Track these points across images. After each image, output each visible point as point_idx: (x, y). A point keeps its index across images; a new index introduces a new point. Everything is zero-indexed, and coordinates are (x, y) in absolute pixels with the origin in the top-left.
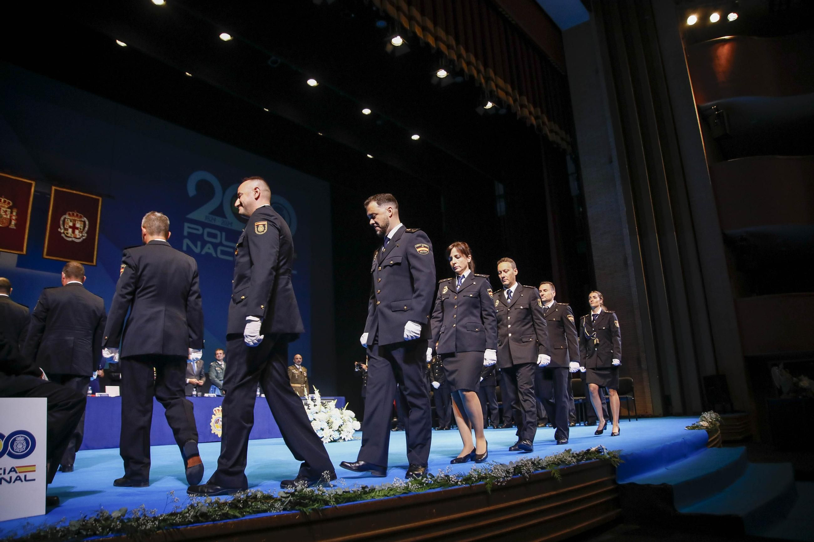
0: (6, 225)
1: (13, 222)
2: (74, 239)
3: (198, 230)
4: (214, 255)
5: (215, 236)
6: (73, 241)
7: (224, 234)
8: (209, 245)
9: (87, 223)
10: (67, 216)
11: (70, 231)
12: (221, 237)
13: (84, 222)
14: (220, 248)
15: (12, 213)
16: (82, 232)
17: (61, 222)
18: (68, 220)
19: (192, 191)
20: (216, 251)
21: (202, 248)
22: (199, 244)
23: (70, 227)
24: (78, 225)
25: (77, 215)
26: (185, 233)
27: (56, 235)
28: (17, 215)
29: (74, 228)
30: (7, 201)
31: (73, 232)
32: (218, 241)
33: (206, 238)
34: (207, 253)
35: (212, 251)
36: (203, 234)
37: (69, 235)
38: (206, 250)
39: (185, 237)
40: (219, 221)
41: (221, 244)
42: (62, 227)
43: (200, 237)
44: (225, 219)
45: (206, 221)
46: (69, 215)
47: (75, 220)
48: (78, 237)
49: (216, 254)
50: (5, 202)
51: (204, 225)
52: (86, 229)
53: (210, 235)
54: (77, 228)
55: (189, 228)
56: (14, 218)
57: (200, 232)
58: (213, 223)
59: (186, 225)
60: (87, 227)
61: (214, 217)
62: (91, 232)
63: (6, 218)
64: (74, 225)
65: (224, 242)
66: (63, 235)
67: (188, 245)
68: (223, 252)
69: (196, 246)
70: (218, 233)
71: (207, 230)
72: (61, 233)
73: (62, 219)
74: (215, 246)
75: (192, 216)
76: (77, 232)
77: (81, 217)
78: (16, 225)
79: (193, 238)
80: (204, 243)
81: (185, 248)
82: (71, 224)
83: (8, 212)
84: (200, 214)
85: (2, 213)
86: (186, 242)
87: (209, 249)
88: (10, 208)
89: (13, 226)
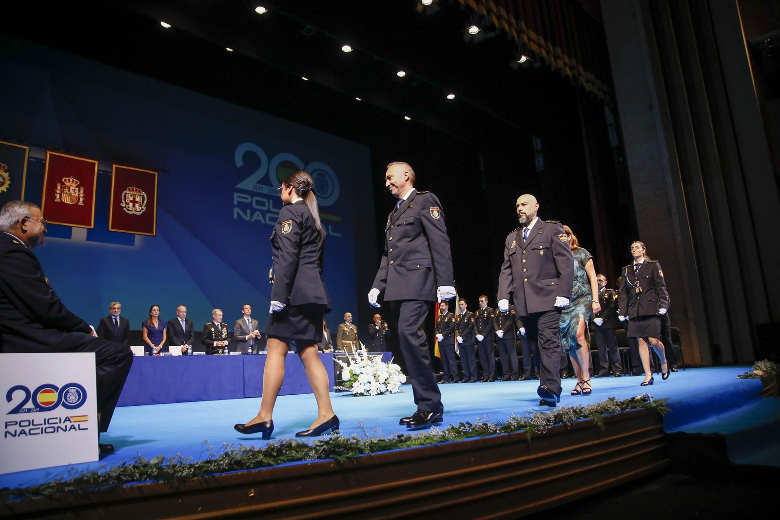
0: (75, 202)
1: (81, 200)
2: (135, 212)
3: (247, 199)
4: (263, 222)
5: (263, 204)
6: (134, 214)
8: (258, 213)
9: (146, 197)
10: (127, 192)
11: (131, 205)
13: (143, 196)
15: (79, 191)
16: (141, 206)
17: (123, 197)
18: (129, 194)
19: (239, 162)
20: (264, 218)
21: (252, 216)
22: (249, 211)
23: (131, 201)
24: (137, 199)
25: (136, 190)
26: (235, 203)
27: (119, 209)
28: (84, 192)
29: (134, 202)
30: (75, 180)
31: (134, 206)
32: (266, 208)
33: (255, 206)
34: (256, 220)
35: (260, 218)
36: (251, 203)
37: (130, 209)
38: (255, 218)
39: (235, 206)
40: (266, 190)
41: (269, 211)
42: (124, 202)
43: (249, 206)
44: (271, 188)
45: (254, 190)
46: (129, 190)
47: (135, 195)
48: (138, 210)
49: (265, 220)
50: (73, 181)
51: (252, 194)
52: (145, 202)
53: (258, 203)
54: (137, 202)
55: (239, 197)
56: (82, 195)
57: (249, 201)
58: (260, 191)
59: (236, 195)
60: (146, 200)
61: (261, 186)
62: (150, 205)
63: (75, 197)
64: (134, 199)
66: (125, 209)
67: (238, 214)
69: (246, 214)
70: (265, 200)
71: (255, 198)
72: (123, 207)
73: (123, 194)
74: (264, 213)
75: (240, 186)
76: (137, 205)
77: (140, 191)
78: (83, 202)
79: (244, 206)
80: (253, 211)
81: (235, 216)
82: (131, 199)
83: (77, 191)
84: (248, 184)
85: (71, 191)
86: (236, 210)
87: (258, 216)
88: (78, 186)
89: (81, 203)
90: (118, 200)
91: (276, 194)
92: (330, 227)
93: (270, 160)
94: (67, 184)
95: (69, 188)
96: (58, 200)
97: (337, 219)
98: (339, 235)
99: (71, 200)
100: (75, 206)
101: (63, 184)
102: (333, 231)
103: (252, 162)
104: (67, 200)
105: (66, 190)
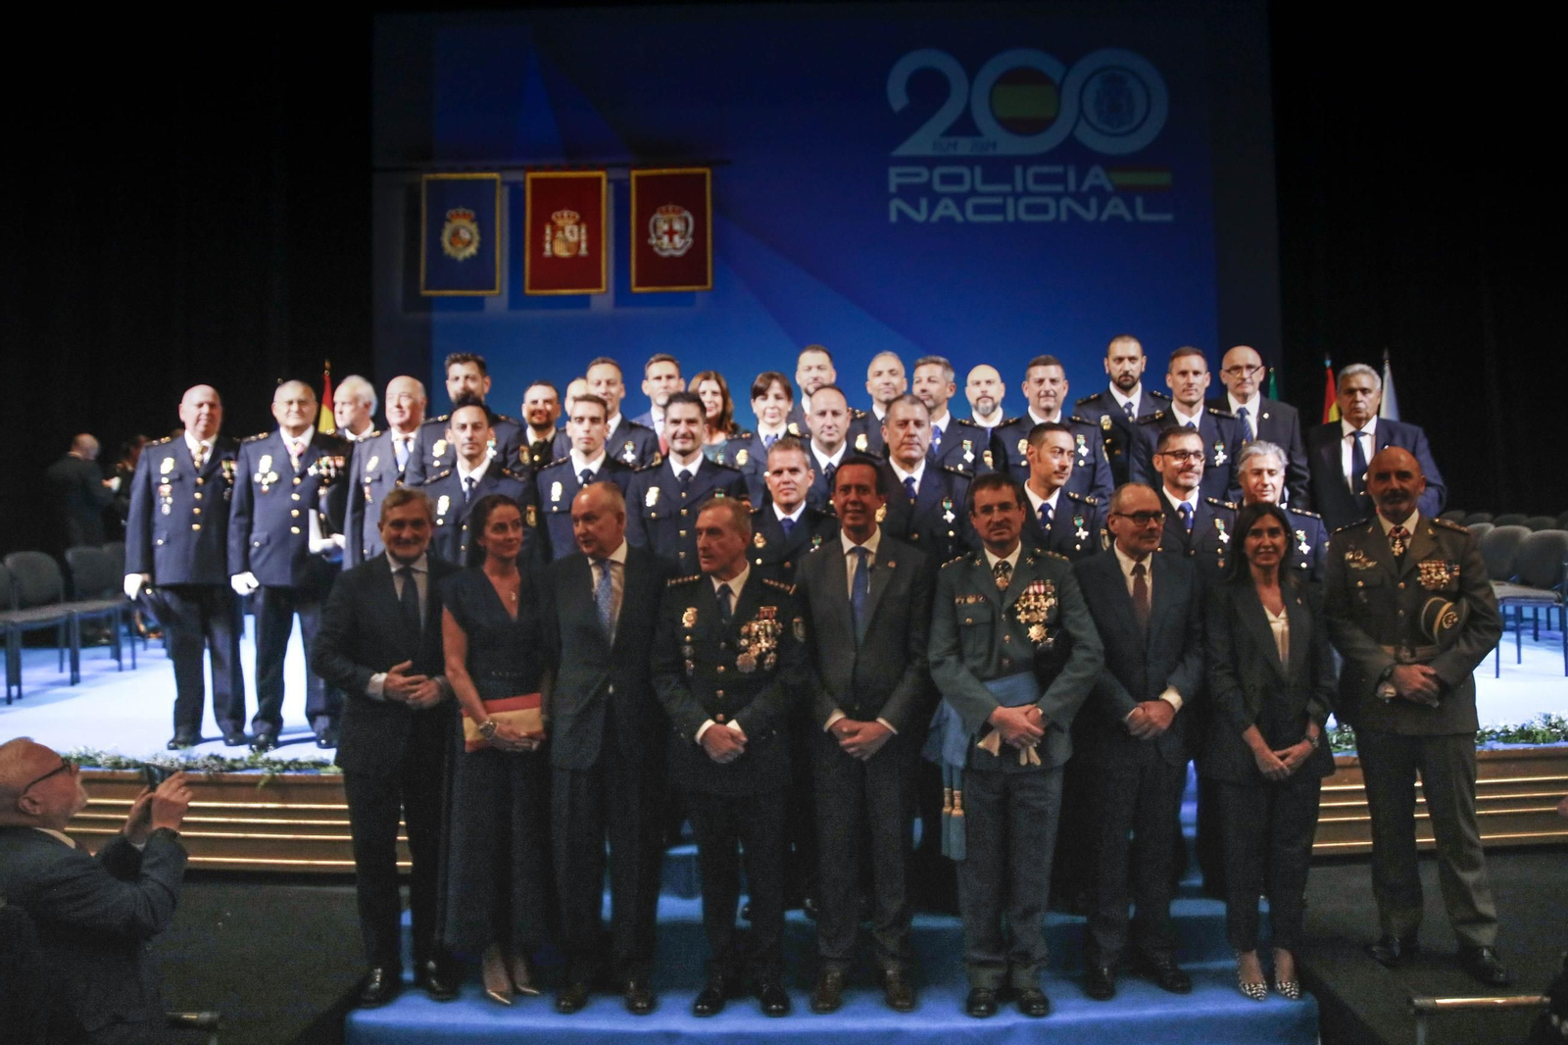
0: (574, 253)
1: (583, 246)
2: (673, 252)
3: (917, 175)
4: (959, 218)
5: (957, 179)
6: (671, 255)
7: (978, 171)
8: (946, 202)
9: (691, 219)
10: (658, 216)
11: (666, 239)
12: (972, 178)
13: (686, 219)
14: (971, 202)
15: (579, 231)
16: (684, 238)
17: (651, 228)
18: (661, 221)
19: (898, 98)
20: (962, 211)
21: (931, 209)
22: (924, 203)
23: (665, 233)
24: (678, 226)
25: (674, 211)
26: (893, 189)
27: (646, 250)
28: (587, 231)
29: (671, 233)
30: (573, 213)
31: (671, 240)
32: (965, 187)
33: (938, 187)
34: (943, 219)
35: (953, 212)
36: (930, 181)
37: (665, 247)
38: (940, 212)
39: (894, 196)
40: (964, 146)
41: (973, 192)
42: (653, 235)
43: (926, 189)
44: (977, 139)
45: (936, 153)
46: (662, 213)
47: (671, 220)
48: (679, 246)
49: (964, 215)
50: (569, 215)
51: (931, 162)
52: (690, 230)
53: (946, 179)
54: (677, 233)
55: (899, 175)
56: (584, 238)
57: (924, 179)
58: (952, 152)
59: (893, 171)
60: (691, 226)
61: (952, 140)
62: (699, 235)
63: (572, 243)
64: (671, 227)
65: (980, 187)
66: (656, 249)
67: (900, 213)
68: (978, 210)
69: (918, 209)
70: (965, 171)
71: (939, 171)
72: (653, 247)
73: (652, 221)
74: (960, 200)
75: (905, 150)
76: (676, 238)
77: (680, 212)
78: (587, 249)
79: (910, 194)
80: (934, 200)
81: (893, 217)
82: (666, 227)
83: (576, 234)
84: (921, 142)
85: (568, 234)
86: (896, 205)
87: (947, 209)
88: (578, 224)
89: (583, 251)
90: (644, 234)
91: (991, 152)
92: (1139, 202)
93: (971, 79)
94: (560, 223)
95: (563, 230)
96: (548, 252)
97: (1163, 179)
98: (1168, 217)
99: (569, 250)
100: (576, 259)
101: (553, 224)
102: (1147, 209)
103: (929, 91)
104: (561, 251)
105: (559, 234)
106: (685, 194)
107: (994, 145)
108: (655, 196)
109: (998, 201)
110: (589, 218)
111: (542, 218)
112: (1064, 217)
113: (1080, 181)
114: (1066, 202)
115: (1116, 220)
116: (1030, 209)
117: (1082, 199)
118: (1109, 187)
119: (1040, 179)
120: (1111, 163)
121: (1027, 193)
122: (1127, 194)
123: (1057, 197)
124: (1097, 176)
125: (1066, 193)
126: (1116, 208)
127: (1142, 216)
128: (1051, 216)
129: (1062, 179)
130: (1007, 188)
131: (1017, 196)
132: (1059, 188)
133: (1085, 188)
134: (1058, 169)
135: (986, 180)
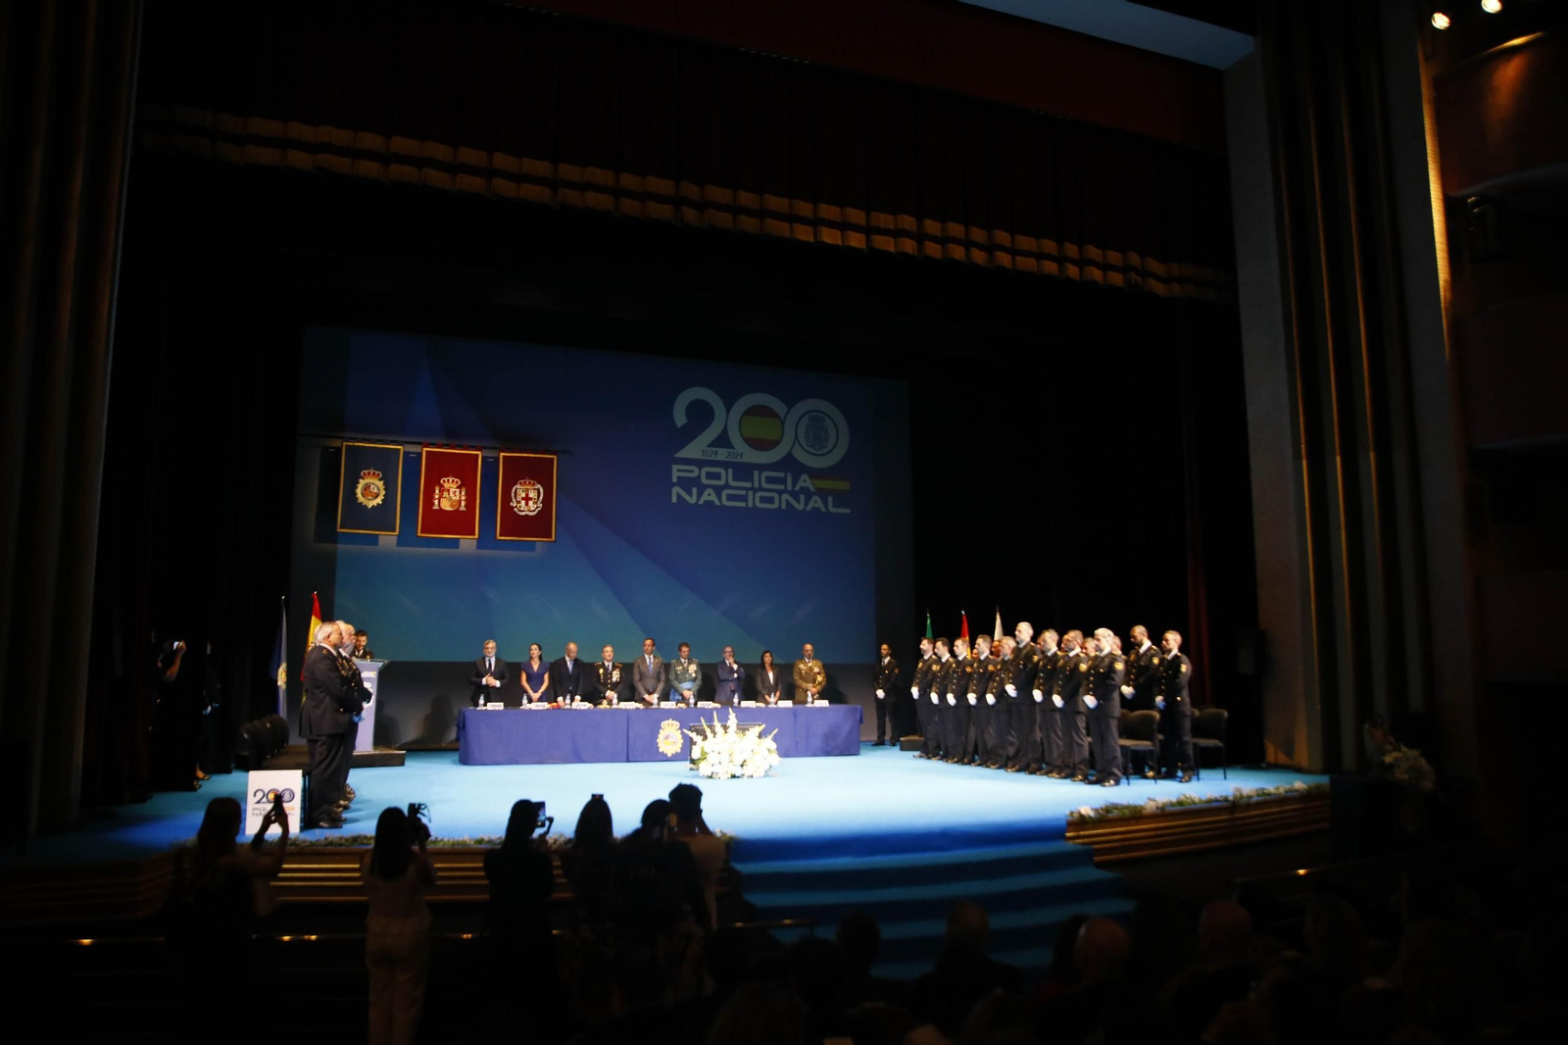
0: (456, 508)
1: (463, 503)
2: (528, 513)
3: (692, 471)
4: (717, 503)
5: (717, 476)
6: (526, 515)
7: (730, 471)
8: (709, 491)
9: (541, 490)
10: (518, 486)
11: (523, 502)
12: (727, 476)
13: (538, 490)
14: (725, 493)
15: (460, 493)
16: (536, 503)
17: (513, 495)
18: (520, 490)
19: (680, 418)
20: (720, 498)
21: (700, 495)
22: (695, 490)
23: (523, 499)
24: (531, 495)
25: (530, 483)
26: (674, 480)
27: (508, 510)
28: (466, 494)
29: (527, 499)
30: (456, 480)
31: (527, 504)
32: (722, 482)
33: (704, 481)
34: (706, 502)
35: (713, 498)
36: (699, 476)
37: (522, 509)
38: (705, 497)
39: (675, 484)
40: (722, 454)
41: (727, 486)
42: (514, 500)
43: (696, 481)
44: (731, 450)
45: (704, 458)
46: (521, 483)
47: (527, 490)
48: (532, 509)
49: (721, 502)
50: (453, 481)
51: (700, 464)
52: (541, 498)
53: (710, 476)
54: (531, 499)
55: (679, 470)
56: (463, 498)
57: (695, 475)
58: (714, 458)
59: (675, 467)
60: (542, 495)
61: (715, 449)
62: (547, 501)
63: (455, 501)
64: (527, 495)
65: (732, 483)
66: (516, 510)
67: (678, 495)
68: (730, 497)
69: (690, 495)
70: (722, 471)
71: (705, 470)
72: (513, 508)
73: (514, 490)
74: (718, 490)
75: (683, 453)
76: (531, 503)
77: (534, 484)
78: (466, 506)
79: (687, 484)
80: (702, 489)
81: (674, 499)
82: (524, 495)
83: (458, 493)
84: (694, 450)
85: (451, 494)
86: (676, 490)
87: (709, 495)
88: (459, 487)
89: (463, 508)
90: (507, 498)
91: (739, 460)
92: (830, 499)
93: (728, 408)
94: (446, 485)
95: (449, 491)
96: (436, 507)
97: (845, 486)
98: (847, 511)
99: (451, 505)
100: (455, 513)
101: (441, 486)
102: (835, 505)
103: (701, 415)
104: (446, 506)
105: (445, 494)
106: (538, 473)
107: (741, 455)
108: (518, 472)
109: (743, 493)
110: (467, 484)
111: (433, 481)
112: (784, 507)
113: (794, 484)
114: (785, 496)
115: (815, 510)
116: (763, 500)
117: (795, 495)
118: (812, 489)
119: (770, 480)
120: (815, 474)
121: (761, 489)
122: (823, 494)
123: (780, 492)
124: (805, 481)
125: (785, 491)
126: (816, 502)
127: (832, 509)
128: (775, 506)
129: (783, 481)
130: (748, 485)
131: (755, 490)
132: (782, 487)
133: (797, 488)
134: (782, 475)
135: (735, 479)
